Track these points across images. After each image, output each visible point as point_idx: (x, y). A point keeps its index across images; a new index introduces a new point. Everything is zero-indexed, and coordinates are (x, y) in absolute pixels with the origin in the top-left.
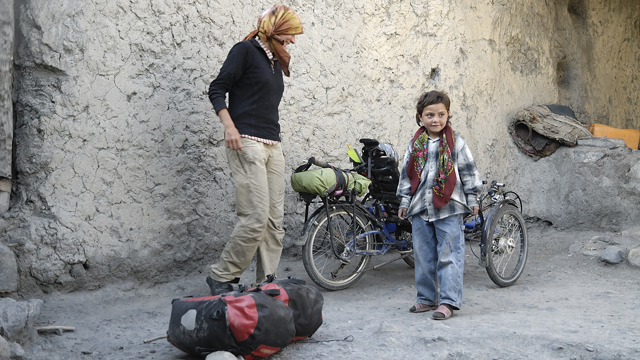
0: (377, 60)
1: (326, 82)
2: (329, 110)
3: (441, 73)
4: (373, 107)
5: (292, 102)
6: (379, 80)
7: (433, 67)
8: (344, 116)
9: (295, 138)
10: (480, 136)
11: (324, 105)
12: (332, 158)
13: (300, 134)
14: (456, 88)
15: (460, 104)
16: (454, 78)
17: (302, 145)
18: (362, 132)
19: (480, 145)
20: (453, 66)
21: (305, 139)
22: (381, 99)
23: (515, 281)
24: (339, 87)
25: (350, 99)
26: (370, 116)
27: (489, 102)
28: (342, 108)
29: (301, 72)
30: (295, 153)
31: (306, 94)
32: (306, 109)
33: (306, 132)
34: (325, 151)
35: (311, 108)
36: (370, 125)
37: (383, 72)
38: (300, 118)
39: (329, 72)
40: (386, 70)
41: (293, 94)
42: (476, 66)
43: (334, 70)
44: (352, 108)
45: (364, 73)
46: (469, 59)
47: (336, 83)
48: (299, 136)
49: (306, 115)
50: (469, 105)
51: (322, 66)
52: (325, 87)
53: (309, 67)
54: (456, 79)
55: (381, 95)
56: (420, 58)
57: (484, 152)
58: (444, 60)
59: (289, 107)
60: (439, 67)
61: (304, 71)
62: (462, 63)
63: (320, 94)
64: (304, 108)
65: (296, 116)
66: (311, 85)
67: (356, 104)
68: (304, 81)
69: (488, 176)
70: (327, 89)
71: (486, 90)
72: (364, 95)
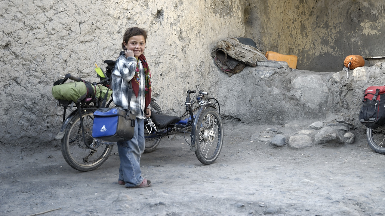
0: (118, 3)
1: (79, 18)
2: (82, 39)
3: (165, 14)
4: (115, 37)
5: (53, 32)
6: (119, 17)
7: (159, 9)
8: (93, 43)
9: (56, 59)
10: (192, 59)
11: (78, 35)
12: (84, 74)
13: (59, 56)
14: (175, 24)
15: (178, 36)
16: (174, 17)
17: (61, 65)
18: (107, 55)
19: (192, 65)
20: (173, 9)
21: (63, 60)
22: (121, 32)
23: (215, 160)
24: (90, 22)
25: (97, 31)
26: (112, 43)
27: (198, 35)
28: (91, 37)
29: (60, 10)
30: (56, 71)
31: (64, 26)
32: (64, 38)
33: (64, 55)
34: (79, 69)
35: (68, 37)
36: (113, 50)
37: (122, 12)
38: (59, 45)
39: (81, 11)
40: (124, 11)
41: (54, 26)
42: (189, 9)
43: (85, 9)
44: (99, 38)
45: (108, 13)
46: (184, 4)
47: (87, 19)
48: (59, 58)
49: (64, 42)
50: (184, 37)
51: (76, 6)
52: (79, 22)
53: (66, 7)
54: (175, 18)
55: (121, 28)
56: (149, 3)
57: (195, 70)
58: (166, 5)
59: (51, 36)
60: (163, 9)
61: (62, 9)
62: (179, 7)
63: (75, 27)
64: (63, 37)
65: (56, 43)
66: (68, 20)
67: (102, 35)
68: (63, 17)
69: (198, 87)
70: (80, 23)
71: (196, 26)
72: (108, 28)
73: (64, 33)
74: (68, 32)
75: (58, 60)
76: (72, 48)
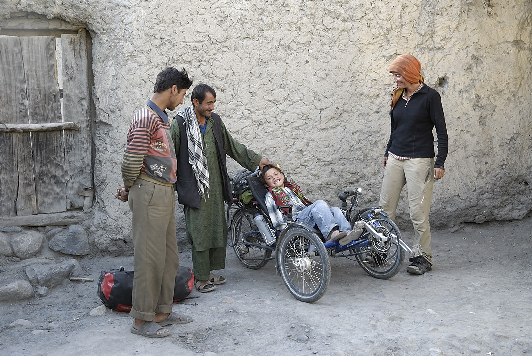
0: (375, 80)
1: (319, 105)
2: (323, 125)
3: (449, 81)
5: (286, 124)
6: (378, 95)
7: (440, 76)
8: (339, 129)
9: (290, 150)
10: (497, 131)
12: (325, 163)
15: (472, 106)
16: (464, 83)
17: (296, 155)
18: (357, 140)
19: (496, 140)
20: (463, 72)
21: (298, 150)
22: (380, 111)
24: (333, 107)
26: (366, 126)
28: (336, 123)
29: (295, 101)
31: (300, 116)
32: (300, 127)
33: (300, 145)
34: (318, 157)
35: (306, 126)
36: (366, 133)
37: (382, 88)
38: (294, 135)
39: (322, 97)
41: (287, 118)
43: (327, 94)
45: (361, 93)
47: (330, 104)
48: (293, 148)
49: (300, 132)
50: (483, 104)
51: (315, 93)
52: (319, 109)
53: (303, 95)
54: (467, 84)
58: (452, 69)
59: (284, 128)
60: (447, 75)
61: (298, 99)
62: (475, 68)
63: (314, 115)
65: (290, 134)
66: (305, 109)
67: (352, 118)
68: (299, 106)
71: (507, 88)
72: (360, 110)
73: (301, 122)
74: (305, 121)
75: (293, 150)
76: (310, 136)
